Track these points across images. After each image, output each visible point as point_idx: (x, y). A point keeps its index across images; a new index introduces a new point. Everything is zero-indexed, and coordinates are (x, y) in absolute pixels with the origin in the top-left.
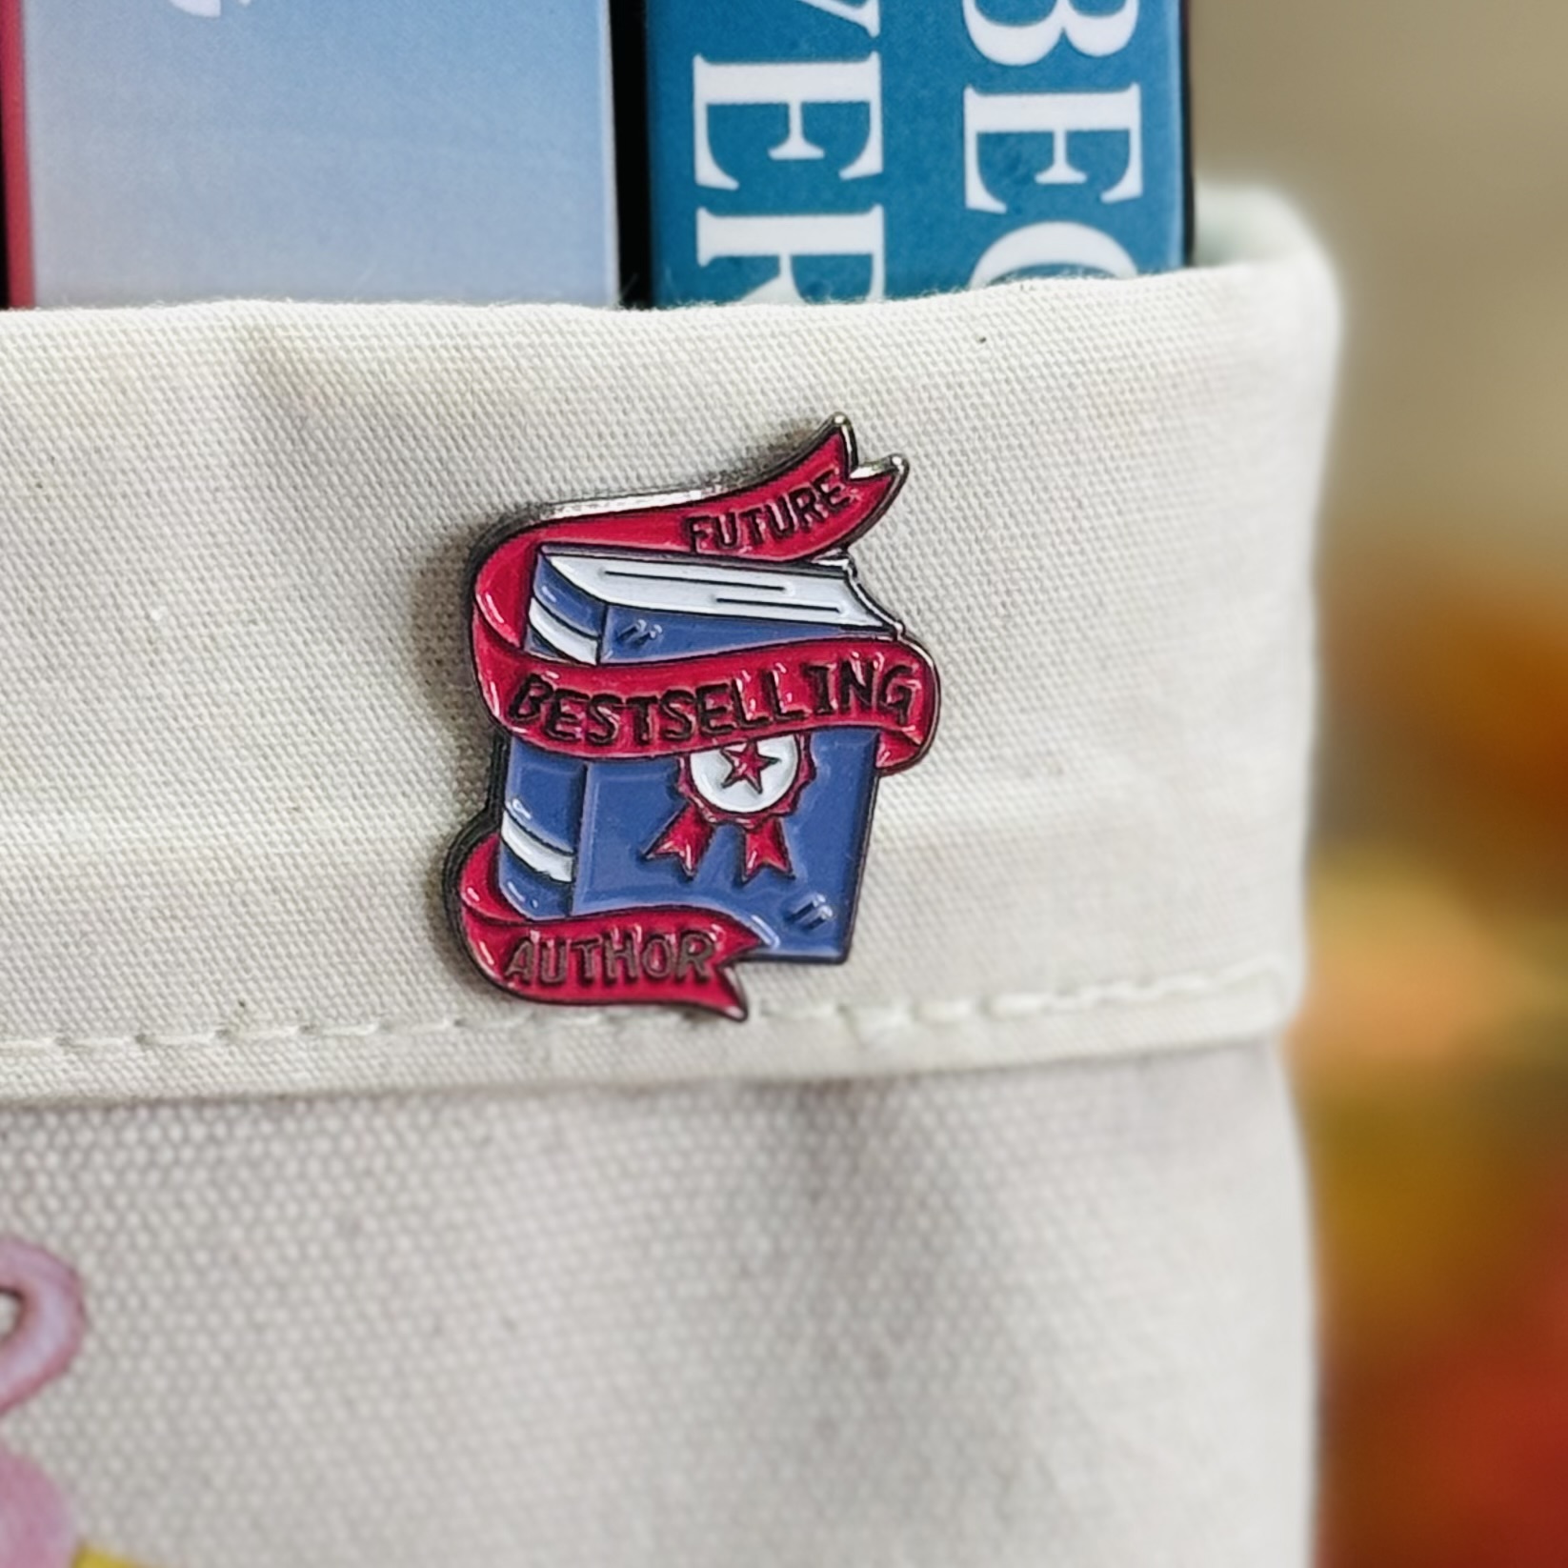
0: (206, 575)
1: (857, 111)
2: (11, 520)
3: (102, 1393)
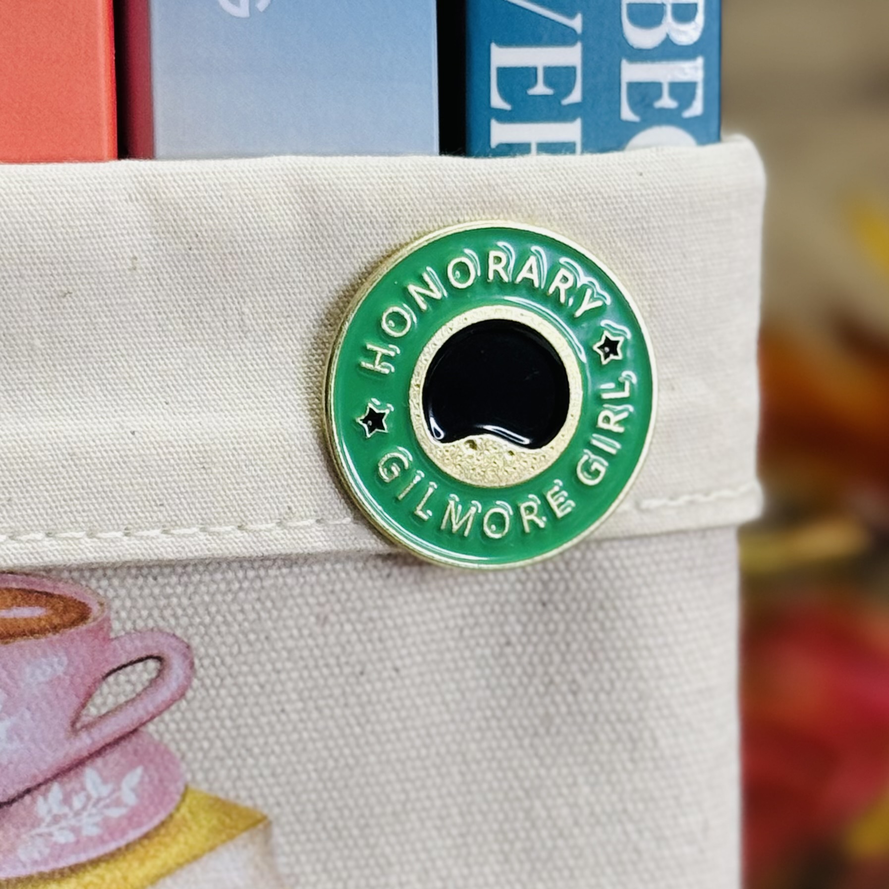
2: (176, 266)
3: (200, 708)
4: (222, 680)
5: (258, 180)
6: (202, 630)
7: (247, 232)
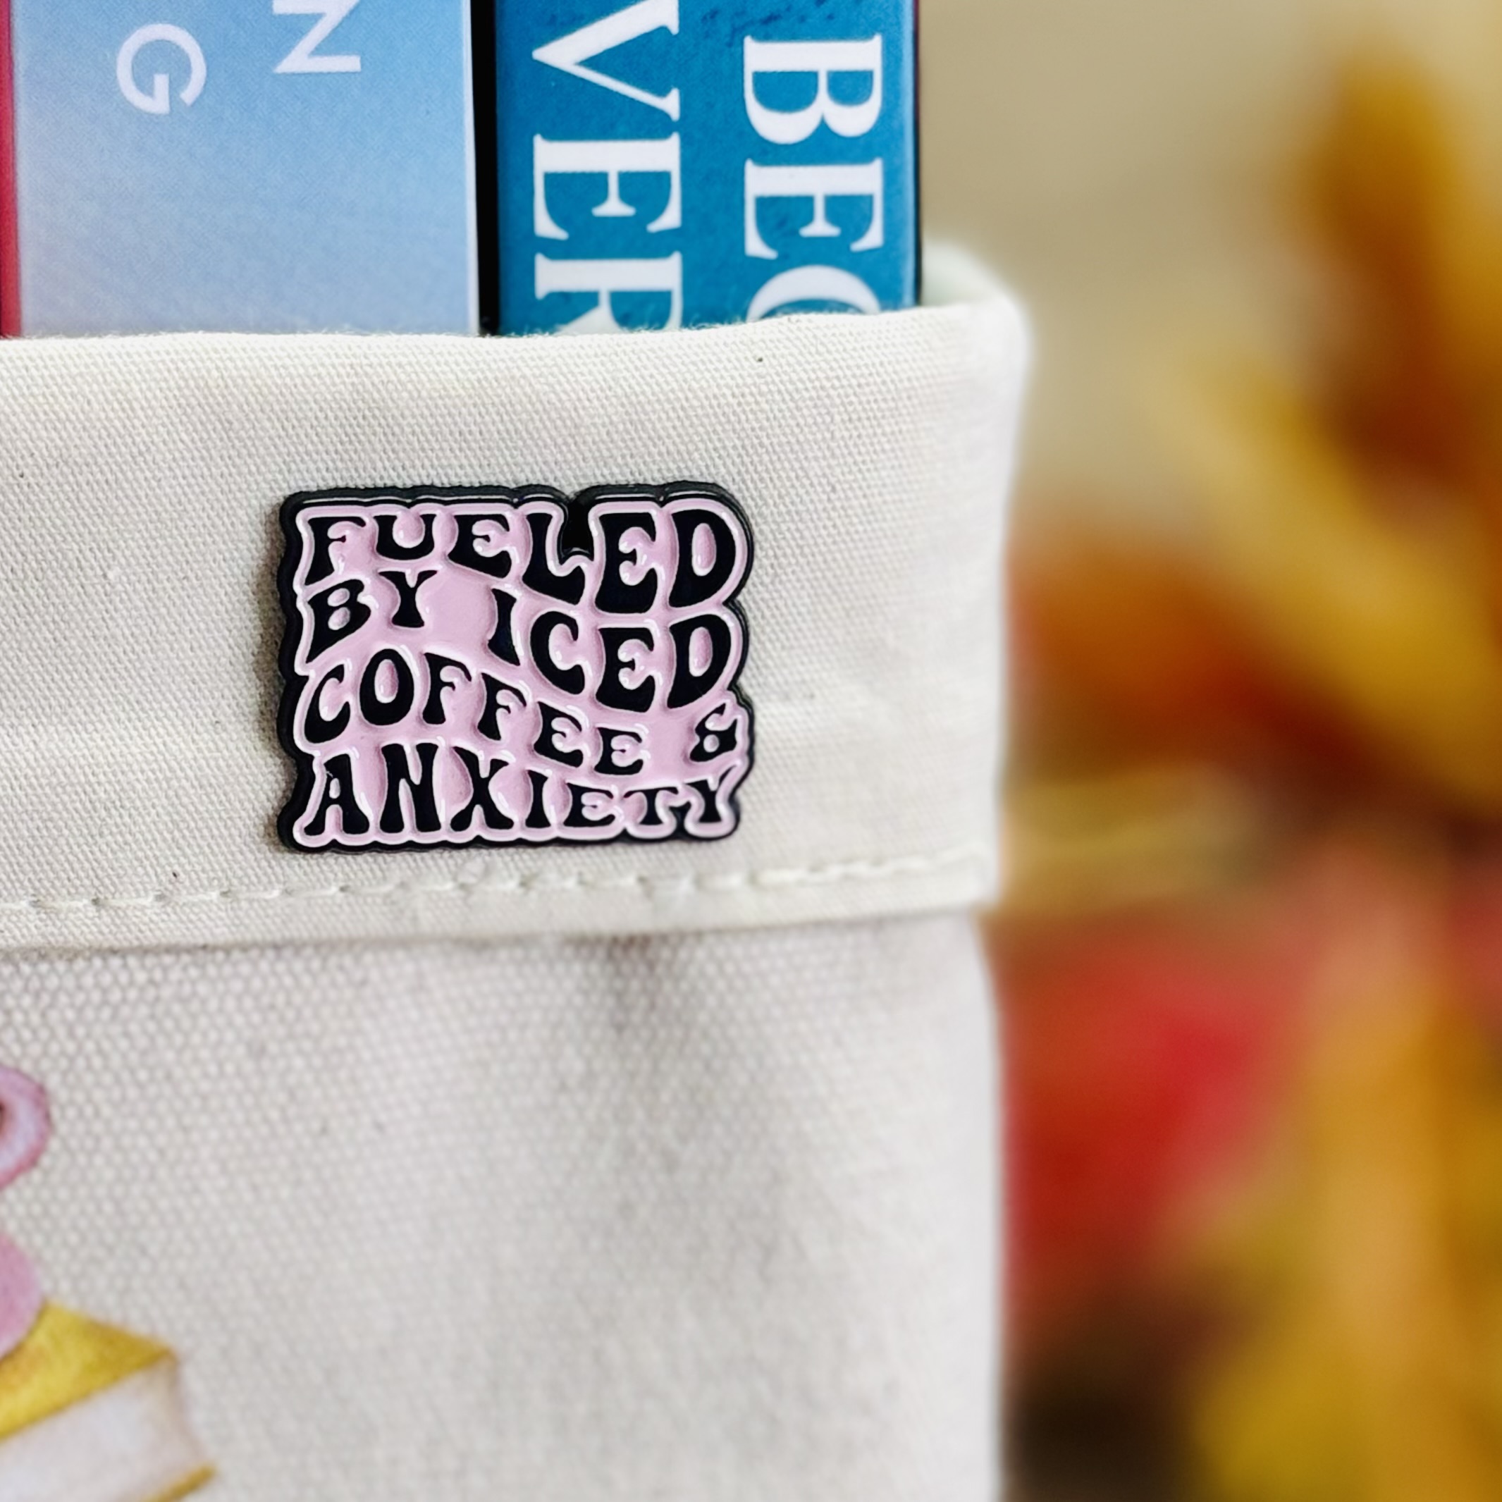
0: (151, 543)
1: (662, 178)
3: (64, 1183)
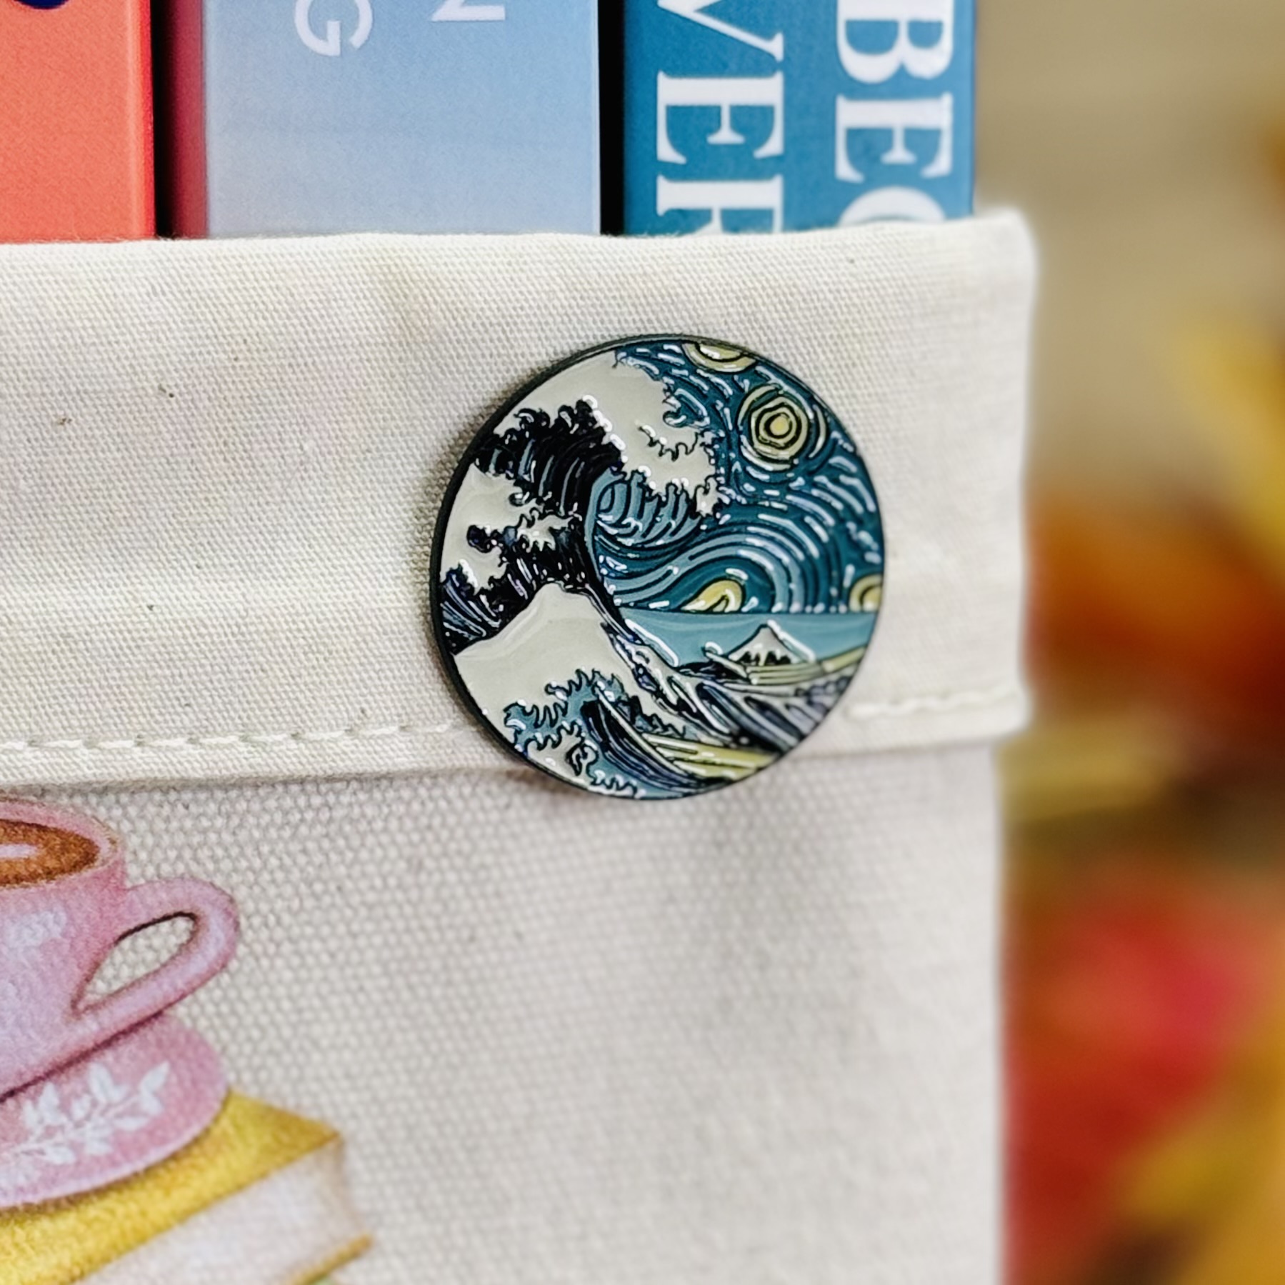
1: (766, 112)
2: (217, 383)
3: (249, 984)
4: (278, 945)
5: (328, 266)
6: (251, 877)
7: (312, 336)
